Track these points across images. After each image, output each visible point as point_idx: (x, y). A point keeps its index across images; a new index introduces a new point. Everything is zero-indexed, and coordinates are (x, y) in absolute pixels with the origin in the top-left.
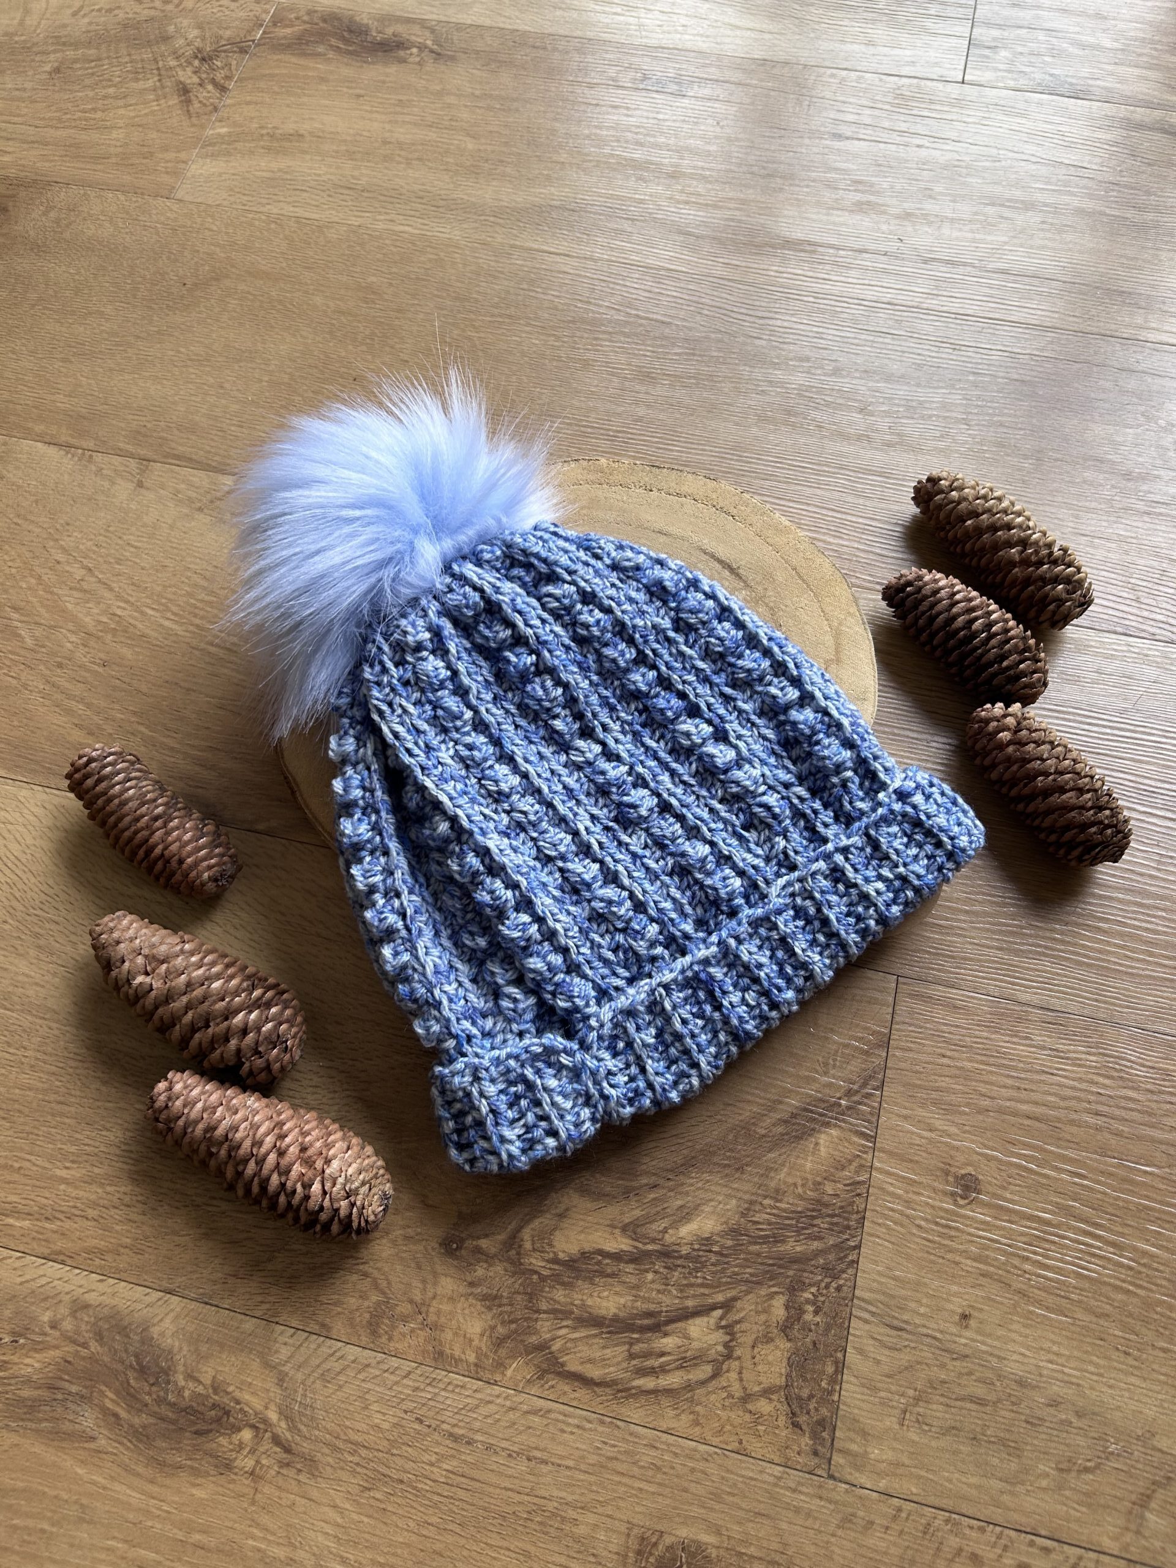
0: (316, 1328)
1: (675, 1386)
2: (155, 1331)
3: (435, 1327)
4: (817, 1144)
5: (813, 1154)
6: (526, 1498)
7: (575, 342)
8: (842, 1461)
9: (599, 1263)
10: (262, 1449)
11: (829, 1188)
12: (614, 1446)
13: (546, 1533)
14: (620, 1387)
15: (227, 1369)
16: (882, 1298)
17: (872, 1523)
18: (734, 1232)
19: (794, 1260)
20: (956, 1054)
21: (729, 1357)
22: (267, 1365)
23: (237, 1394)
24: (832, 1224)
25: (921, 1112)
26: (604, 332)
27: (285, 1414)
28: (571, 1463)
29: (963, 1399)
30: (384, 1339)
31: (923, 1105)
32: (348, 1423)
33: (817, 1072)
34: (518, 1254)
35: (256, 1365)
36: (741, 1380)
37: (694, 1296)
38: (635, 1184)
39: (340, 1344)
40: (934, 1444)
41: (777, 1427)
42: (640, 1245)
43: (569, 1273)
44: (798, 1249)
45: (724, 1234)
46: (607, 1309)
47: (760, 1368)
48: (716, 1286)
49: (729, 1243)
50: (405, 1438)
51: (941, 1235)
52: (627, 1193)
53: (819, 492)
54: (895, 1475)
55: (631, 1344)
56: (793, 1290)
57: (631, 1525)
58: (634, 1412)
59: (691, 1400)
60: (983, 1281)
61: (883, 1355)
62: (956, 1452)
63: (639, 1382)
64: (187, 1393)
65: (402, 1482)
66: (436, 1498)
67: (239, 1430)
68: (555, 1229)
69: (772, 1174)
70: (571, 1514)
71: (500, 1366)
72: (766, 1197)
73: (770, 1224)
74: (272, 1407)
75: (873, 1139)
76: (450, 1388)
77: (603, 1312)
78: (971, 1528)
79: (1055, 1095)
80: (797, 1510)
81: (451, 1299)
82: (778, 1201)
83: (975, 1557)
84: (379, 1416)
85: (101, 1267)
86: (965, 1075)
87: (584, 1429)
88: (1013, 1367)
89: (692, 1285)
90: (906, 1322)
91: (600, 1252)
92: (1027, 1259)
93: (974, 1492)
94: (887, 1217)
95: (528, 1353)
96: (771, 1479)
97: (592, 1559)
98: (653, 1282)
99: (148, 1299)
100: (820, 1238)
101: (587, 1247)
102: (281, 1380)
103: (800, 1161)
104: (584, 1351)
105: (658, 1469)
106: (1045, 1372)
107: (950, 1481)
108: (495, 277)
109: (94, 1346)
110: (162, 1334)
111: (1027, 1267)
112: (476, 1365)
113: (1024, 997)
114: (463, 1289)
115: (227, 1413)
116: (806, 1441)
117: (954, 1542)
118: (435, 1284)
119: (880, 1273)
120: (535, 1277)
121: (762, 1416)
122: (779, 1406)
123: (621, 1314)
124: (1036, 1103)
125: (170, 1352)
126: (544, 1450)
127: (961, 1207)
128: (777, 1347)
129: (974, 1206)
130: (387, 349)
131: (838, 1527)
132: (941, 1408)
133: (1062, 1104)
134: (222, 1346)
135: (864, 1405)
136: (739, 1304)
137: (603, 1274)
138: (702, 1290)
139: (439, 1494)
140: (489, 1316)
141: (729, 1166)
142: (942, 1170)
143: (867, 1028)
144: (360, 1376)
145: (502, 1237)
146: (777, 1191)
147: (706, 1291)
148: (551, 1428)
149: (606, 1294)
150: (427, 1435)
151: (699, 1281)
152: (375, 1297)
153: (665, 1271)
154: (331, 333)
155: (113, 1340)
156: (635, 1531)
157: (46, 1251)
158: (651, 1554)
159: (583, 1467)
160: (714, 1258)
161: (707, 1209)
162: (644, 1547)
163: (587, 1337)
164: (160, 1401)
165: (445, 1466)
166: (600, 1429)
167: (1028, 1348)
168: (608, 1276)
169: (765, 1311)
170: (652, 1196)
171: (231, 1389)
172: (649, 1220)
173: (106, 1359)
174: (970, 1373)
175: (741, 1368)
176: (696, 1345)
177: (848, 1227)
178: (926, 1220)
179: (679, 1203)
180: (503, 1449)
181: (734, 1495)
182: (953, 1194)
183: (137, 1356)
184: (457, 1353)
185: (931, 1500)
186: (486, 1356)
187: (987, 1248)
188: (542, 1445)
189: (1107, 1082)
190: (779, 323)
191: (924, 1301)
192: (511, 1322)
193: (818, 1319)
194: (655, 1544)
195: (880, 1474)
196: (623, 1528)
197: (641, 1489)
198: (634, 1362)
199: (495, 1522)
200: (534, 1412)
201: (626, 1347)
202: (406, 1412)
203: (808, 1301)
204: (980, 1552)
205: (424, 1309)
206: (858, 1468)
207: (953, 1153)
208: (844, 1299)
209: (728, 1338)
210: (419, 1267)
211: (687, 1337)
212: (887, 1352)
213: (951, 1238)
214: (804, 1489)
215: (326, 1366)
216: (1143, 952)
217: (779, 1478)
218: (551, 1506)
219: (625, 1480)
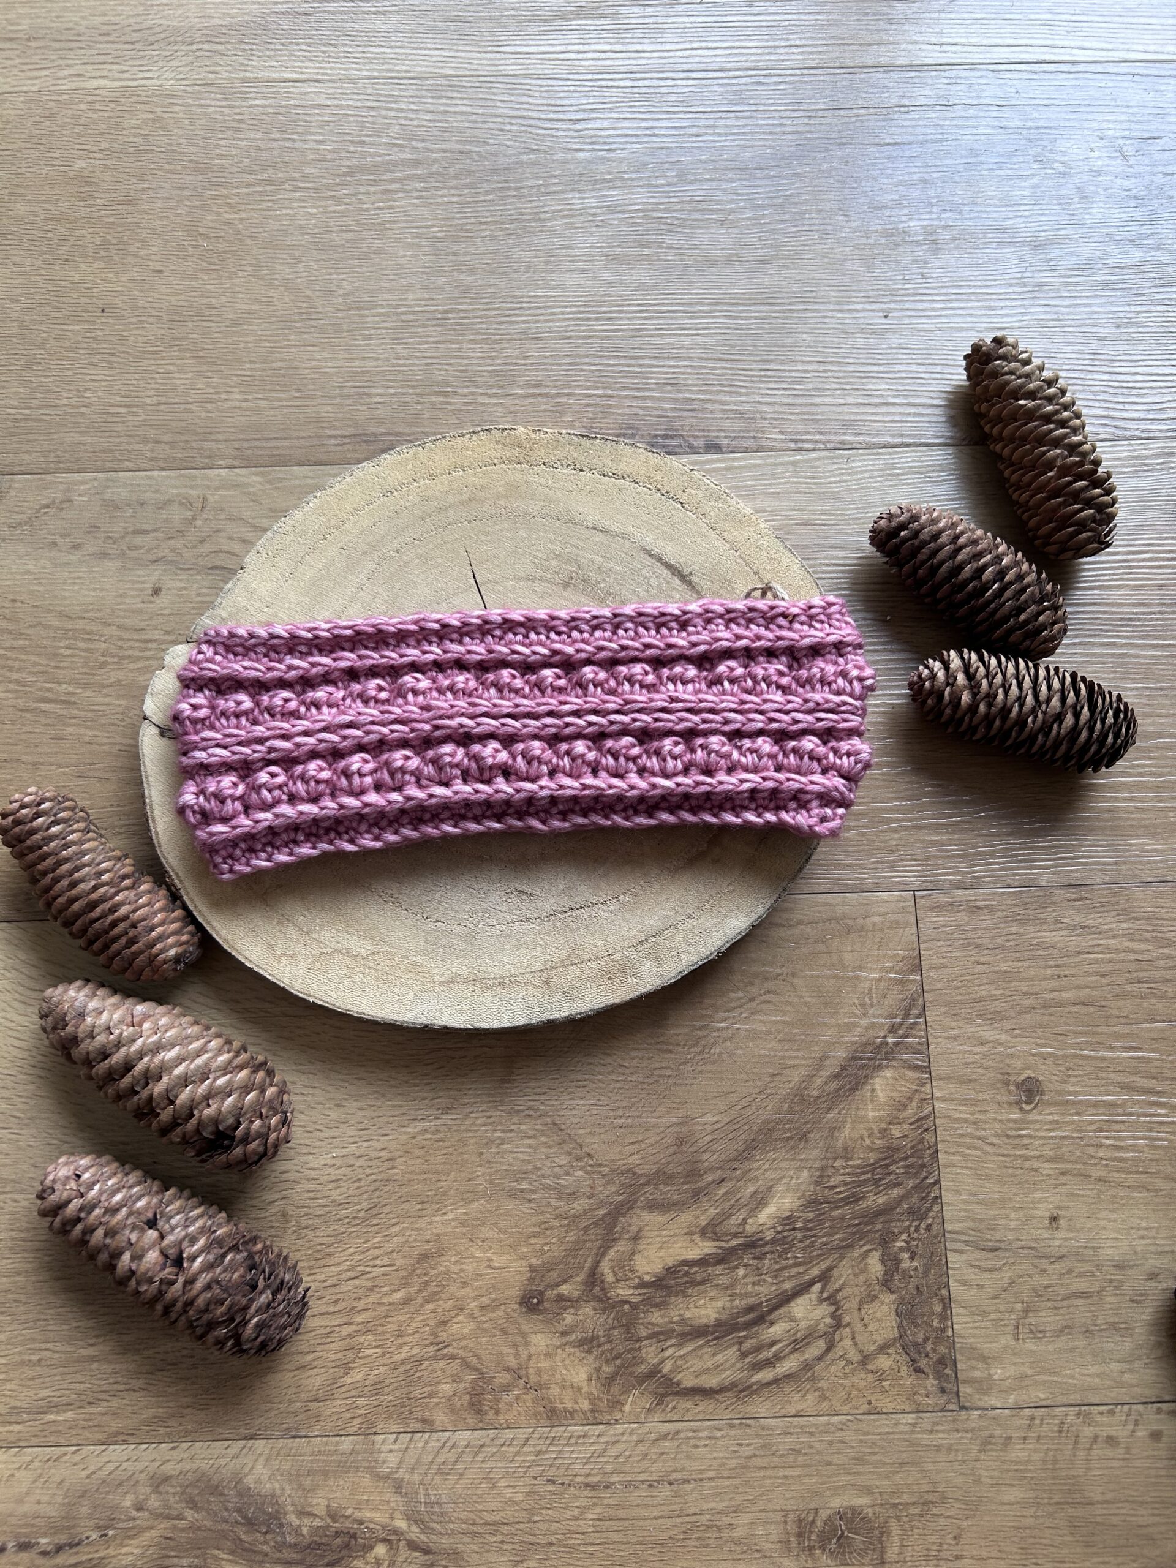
0: (418, 1426)
1: (794, 1370)
2: (249, 1481)
3: (539, 1387)
4: (873, 1090)
5: (872, 1101)
6: (678, 1520)
7: (361, 202)
8: (969, 1390)
9: (687, 1273)
10: (400, 1559)
11: (896, 1131)
12: (749, 1445)
13: (706, 1546)
14: (740, 1387)
15: (338, 1494)
16: (971, 1224)
17: (1010, 1438)
18: (812, 1203)
19: (879, 1213)
20: (990, 959)
21: (838, 1324)
22: (378, 1477)
23: (358, 1515)
24: (907, 1166)
25: (971, 1029)
26: (394, 180)
27: (413, 1518)
28: (712, 1474)
29: (1068, 1298)
30: (491, 1415)
31: (969, 1020)
32: (480, 1507)
33: (856, 1015)
34: (603, 1289)
35: (367, 1480)
36: (856, 1344)
37: (790, 1278)
38: (700, 1184)
39: (447, 1434)
40: (1050, 1348)
41: (901, 1378)
42: (723, 1244)
43: (660, 1293)
44: (880, 1201)
45: (804, 1208)
46: (708, 1317)
47: (870, 1328)
48: (808, 1262)
49: (811, 1215)
50: (543, 1502)
51: (1015, 1147)
52: (696, 1195)
53: (699, 340)
54: (1021, 1387)
55: (740, 1343)
56: (884, 1242)
57: (785, 1513)
58: (761, 1407)
59: (813, 1378)
60: (1063, 1179)
61: (986, 1279)
62: (1072, 1350)
63: (755, 1379)
64: (305, 1530)
65: (551, 1544)
66: (591, 1548)
67: (372, 1548)
68: (633, 1254)
69: (836, 1134)
70: (726, 1520)
71: (617, 1404)
72: (835, 1159)
73: (846, 1184)
74: (397, 1515)
75: (927, 1069)
76: (573, 1441)
77: (704, 1321)
78: (1101, 1413)
79: (1095, 973)
80: (938, 1448)
81: (548, 1354)
82: (851, 1159)
83: (1111, 1441)
84: (510, 1490)
85: (168, 1435)
86: (1004, 977)
87: (716, 1438)
88: (1109, 1252)
89: (784, 1268)
90: (1000, 1241)
91: (685, 1263)
92: (1101, 1145)
93: (1097, 1380)
94: (958, 1144)
95: (641, 1384)
96: (907, 1428)
97: (757, 1555)
98: (745, 1276)
99: (232, 1451)
100: (899, 1184)
101: (670, 1262)
102: (398, 1486)
103: (861, 1113)
104: (696, 1364)
105: (797, 1452)
106: (1139, 1249)
107: (1072, 1377)
108: (235, 130)
109: (190, 1515)
110: (258, 1481)
111: (1101, 1154)
112: (592, 1411)
113: (1045, 878)
114: (557, 1341)
115: (354, 1536)
116: (931, 1383)
117: (1088, 1431)
118: (526, 1344)
119: (966, 1202)
120: (626, 1307)
121: (884, 1372)
122: (898, 1357)
123: (723, 1317)
124: (1078, 987)
125: (273, 1496)
126: (683, 1470)
127: (1030, 1111)
128: (882, 1303)
129: (1040, 1108)
130: (130, 259)
131: (980, 1451)
132: (1050, 1312)
133: (1104, 981)
134: (326, 1474)
135: (978, 1332)
136: (835, 1272)
137: (693, 1283)
138: (796, 1270)
139: (592, 1544)
140: (591, 1359)
141: (791, 1138)
142: (1003, 1081)
143: (895, 956)
144: (478, 1459)
145: (579, 1279)
146: (845, 1149)
147: (801, 1269)
148: (684, 1448)
149: (702, 1302)
150: (563, 1493)
151: (791, 1262)
152: (470, 1377)
153: (755, 1262)
154: (51, 251)
155: (209, 1502)
156: (792, 1516)
157: (102, 1437)
158: (811, 1532)
159: (725, 1474)
160: (799, 1235)
161: (780, 1188)
162: (803, 1528)
163: (694, 1350)
164: (280, 1547)
165: (591, 1516)
166: (733, 1433)
167: (1119, 1231)
168: (700, 1283)
169: (862, 1271)
170: (722, 1191)
171: (349, 1512)
172: (726, 1216)
173: (208, 1524)
174: (1070, 1271)
175: (853, 1332)
176: (803, 1324)
177: (923, 1166)
178: (997, 1135)
179: (751, 1190)
180: (643, 1482)
181: (874, 1454)
182: (1018, 1103)
183: (239, 1511)
184: (569, 1405)
185: (1060, 1400)
186: (599, 1399)
187: (1059, 1147)
188: (679, 1466)
189: (1143, 946)
190: (598, 124)
191: (1013, 1216)
192: (615, 1358)
193: (915, 1264)
194: (813, 1522)
195: (1007, 1391)
196: (779, 1517)
197: (786, 1477)
198: (747, 1360)
199: (655, 1551)
200: (664, 1437)
201: (736, 1347)
202: (535, 1478)
203: (901, 1249)
204: (1114, 1434)
205: (523, 1373)
206: (986, 1392)
207: (1008, 1061)
208: (936, 1237)
209: (833, 1308)
210: (506, 1334)
211: (793, 1320)
212: (988, 1275)
213: (1025, 1147)
214: (940, 1428)
215: (441, 1459)
216: (1152, 799)
217: (914, 1425)
218: (704, 1519)
219: (769, 1473)
